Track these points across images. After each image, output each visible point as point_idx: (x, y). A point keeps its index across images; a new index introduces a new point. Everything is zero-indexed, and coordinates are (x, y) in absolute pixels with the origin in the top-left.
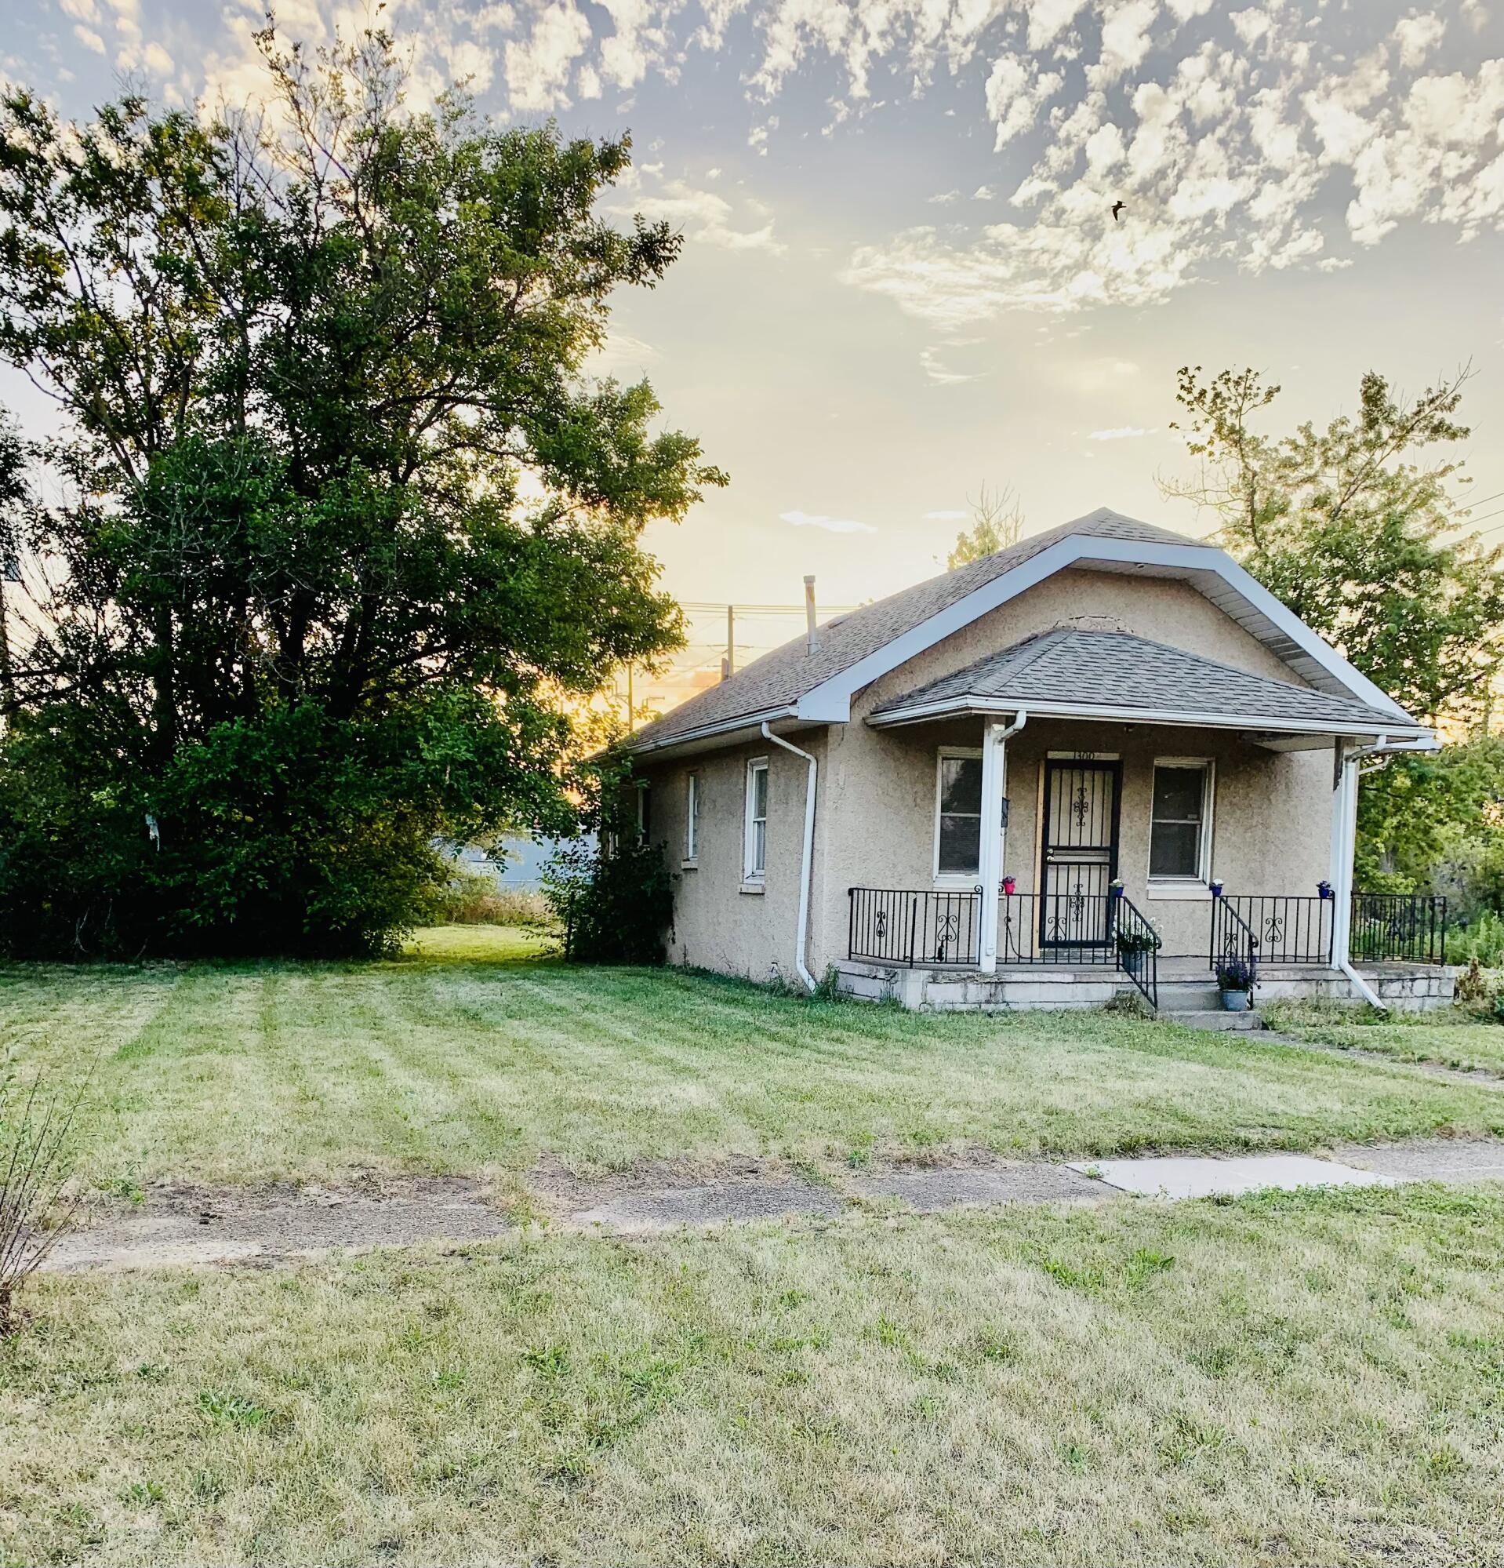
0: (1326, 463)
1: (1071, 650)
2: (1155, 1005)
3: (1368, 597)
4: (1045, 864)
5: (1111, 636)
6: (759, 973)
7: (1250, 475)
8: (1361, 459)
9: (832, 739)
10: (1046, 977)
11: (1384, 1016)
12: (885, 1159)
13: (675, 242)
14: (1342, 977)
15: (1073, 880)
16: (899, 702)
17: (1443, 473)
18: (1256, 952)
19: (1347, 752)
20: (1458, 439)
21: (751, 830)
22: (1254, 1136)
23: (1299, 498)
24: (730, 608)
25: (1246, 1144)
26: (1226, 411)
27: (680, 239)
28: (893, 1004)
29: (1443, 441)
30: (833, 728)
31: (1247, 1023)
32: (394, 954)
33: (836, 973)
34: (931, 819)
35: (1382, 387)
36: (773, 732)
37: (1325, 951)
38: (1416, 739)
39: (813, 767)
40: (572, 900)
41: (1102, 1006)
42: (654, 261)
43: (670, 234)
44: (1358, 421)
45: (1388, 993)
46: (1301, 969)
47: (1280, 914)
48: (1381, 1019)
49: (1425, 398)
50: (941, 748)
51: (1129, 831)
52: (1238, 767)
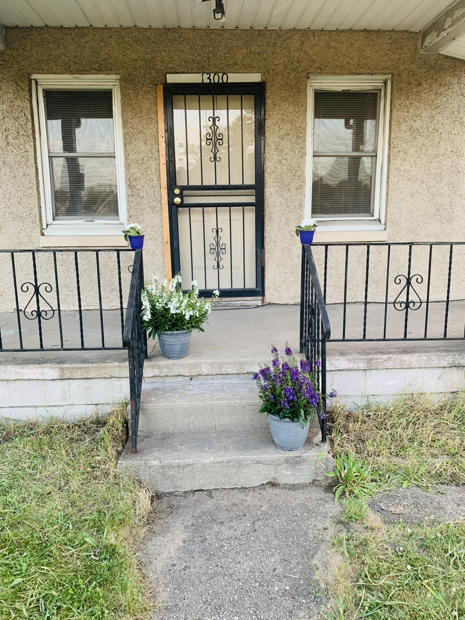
4: (173, 208)
15: (210, 225)
34: (28, 157)
50: (34, 76)
51: (278, 166)
52: (420, 84)
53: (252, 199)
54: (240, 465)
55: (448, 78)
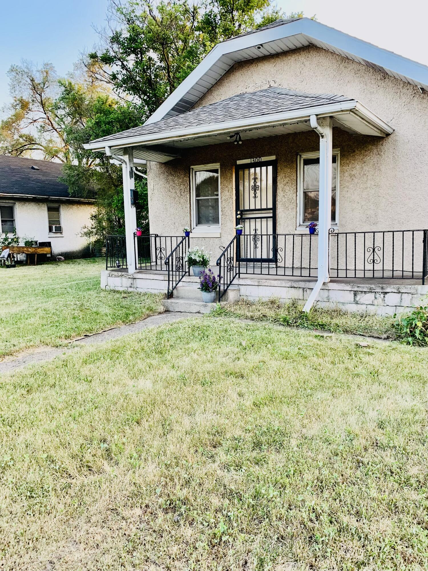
4: (238, 219)
9: (148, 169)
15: (253, 227)
30: (148, 165)
50: (192, 167)
51: (283, 198)
52: (354, 151)
53: (271, 215)
54: (190, 305)
55: (370, 146)
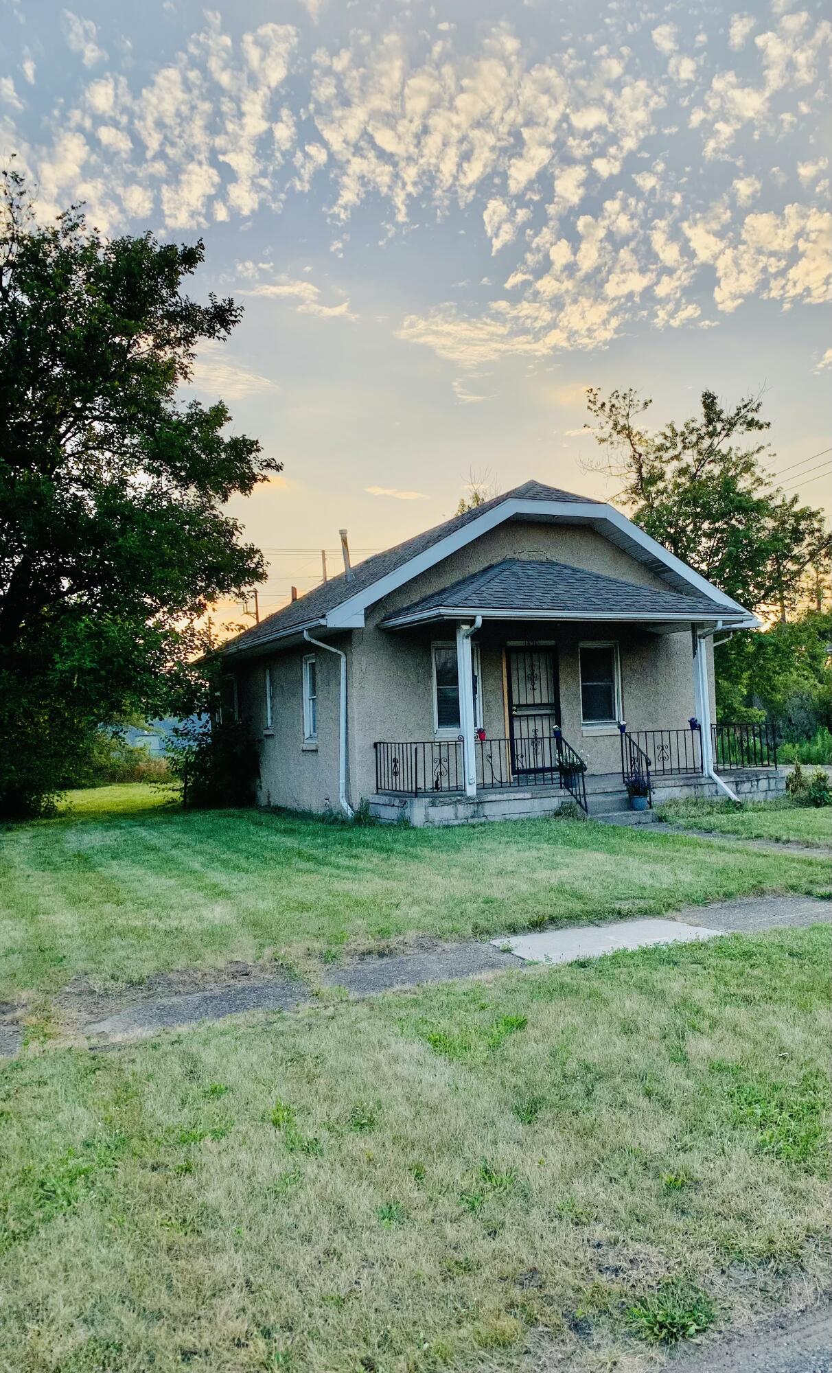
0: (685, 447)
1: (514, 574)
2: (586, 811)
3: (717, 530)
4: (512, 718)
5: (541, 563)
6: (317, 806)
7: (637, 456)
8: (706, 443)
9: (355, 639)
10: (512, 796)
11: (739, 807)
12: (353, 954)
13: (239, 311)
14: (710, 782)
15: (532, 728)
16: (399, 613)
17: (758, 451)
18: (651, 768)
19: (699, 633)
20: (764, 429)
21: (307, 706)
22: (625, 906)
23: (670, 469)
24: (323, 552)
25: (619, 913)
26: (619, 416)
27: (242, 309)
28: (404, 823)
29: (755, 431)
30: (356, 632)
31: (649, 818)
32: (51, 812)
33: (368, 803)
34: (429, 690)
35: (714, 398)
36: (311, 636)
37: (698, 765)
38: (742, 621)
39: (343, 659)
40: (187, 763)
41: (551, 813)
42: (225, 324)
43: (235, 306)
44: (704, 421)
45: (742, 790)
46: (682, 779)
47: (666, 742)
48: (737, 809)
49: (741, 405)
51: (566, 692)
52: (634, 646)
53: (553, 712)
